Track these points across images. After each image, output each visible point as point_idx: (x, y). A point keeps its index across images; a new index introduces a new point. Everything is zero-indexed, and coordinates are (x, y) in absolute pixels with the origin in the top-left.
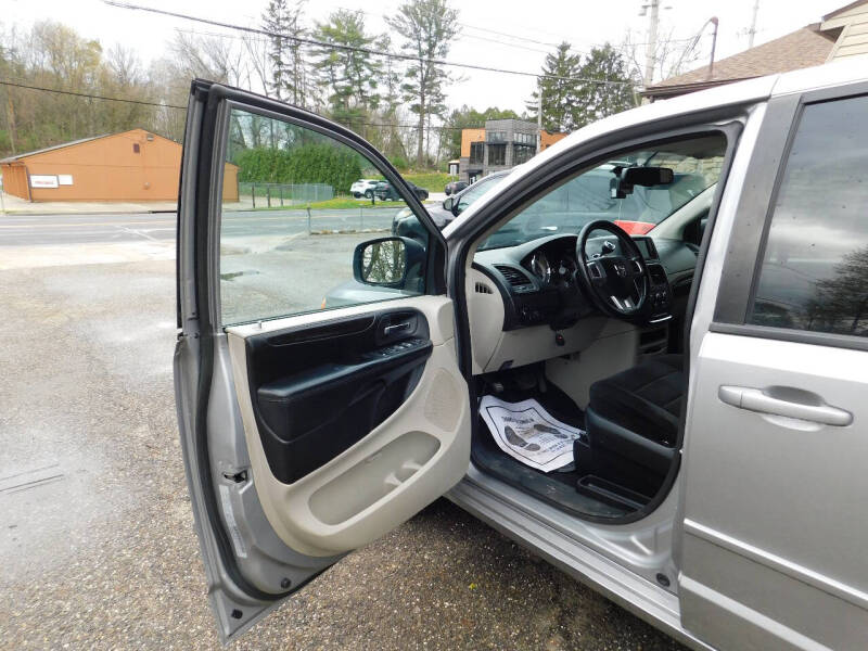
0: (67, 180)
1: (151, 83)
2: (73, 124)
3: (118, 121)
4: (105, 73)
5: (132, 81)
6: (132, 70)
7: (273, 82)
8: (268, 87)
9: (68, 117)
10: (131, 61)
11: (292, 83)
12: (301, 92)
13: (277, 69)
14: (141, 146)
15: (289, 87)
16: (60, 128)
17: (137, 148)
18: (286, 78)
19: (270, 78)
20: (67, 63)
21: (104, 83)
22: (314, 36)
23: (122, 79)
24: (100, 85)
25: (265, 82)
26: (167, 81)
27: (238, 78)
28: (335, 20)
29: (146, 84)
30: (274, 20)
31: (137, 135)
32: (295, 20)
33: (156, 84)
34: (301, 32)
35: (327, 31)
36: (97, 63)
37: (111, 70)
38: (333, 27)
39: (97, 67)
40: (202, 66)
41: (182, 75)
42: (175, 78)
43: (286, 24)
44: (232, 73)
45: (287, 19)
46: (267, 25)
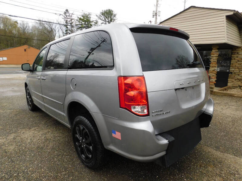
0: (5, 59)
1: (32, 32)
2: (9, 44)
3: (22, 43)
4: (19, 30)
5: (26, 32)
6: (27, 29)
8: (64, 34)
10: (27, 27)
13: (66, 29)
14: (27, 50)
16: (5, 45)
17: (25, 50)
18: (69, 31)
19: (65, 32)
20: (8, 27)
22: (77, 20)
23: (24, 31)
24: (17, 33)
25: (63, 33)
26: (36, 32)
27: (55, 31)
28: (83, 16)
29: (30, 33)
30: (66, 16)
31: (25, 47)
32: (71, 16)
33: (34, 33)
34: (73, 19)
35: (80, 19)
36: (17, 27)
37: (21, 29)
38: (82, 18)
39: (17, 28)
40: (45, 28)
41: (40, 30)
42: (38, 31)
43: (69, 17)
44: (54, 30)
45: (69, 16)
46: (63, 17)
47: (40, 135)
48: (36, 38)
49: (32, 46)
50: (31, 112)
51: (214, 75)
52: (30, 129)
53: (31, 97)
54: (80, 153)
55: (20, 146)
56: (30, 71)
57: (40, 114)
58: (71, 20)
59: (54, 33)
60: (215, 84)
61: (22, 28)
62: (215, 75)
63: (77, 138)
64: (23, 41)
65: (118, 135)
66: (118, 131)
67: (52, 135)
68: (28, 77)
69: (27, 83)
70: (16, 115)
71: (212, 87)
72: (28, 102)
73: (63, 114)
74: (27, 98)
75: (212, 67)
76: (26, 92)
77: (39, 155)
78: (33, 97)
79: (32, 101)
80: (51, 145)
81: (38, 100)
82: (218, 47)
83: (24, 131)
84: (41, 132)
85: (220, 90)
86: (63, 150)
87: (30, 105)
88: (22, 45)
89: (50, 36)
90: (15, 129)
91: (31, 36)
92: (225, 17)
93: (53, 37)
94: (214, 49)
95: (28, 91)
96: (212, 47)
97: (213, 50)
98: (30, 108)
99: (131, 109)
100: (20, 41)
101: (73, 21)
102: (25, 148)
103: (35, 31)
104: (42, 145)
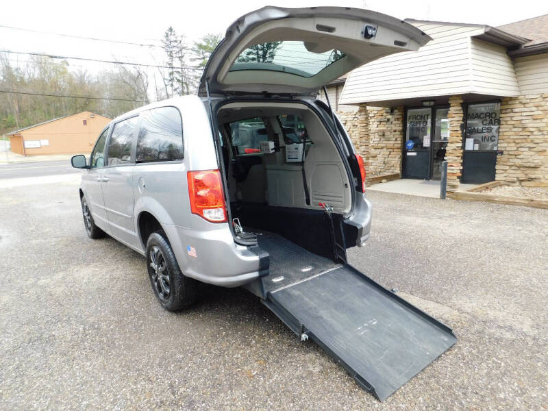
0: (45, 142)
1: (98, 82)
2: (52, 110)
3: (78, 106)
4: (71, 79)
5: (87, 82)
6: (87, 75)
7: (169, 78)
8: (166, 82)
9: (49, 105)
10: (87, 71)
11: (180, 79)
12: (186, 83)
13: (171, 70)
14: (87, 121)
15: (178, 81)
16: (44, 112)
17: (85, 122)
18: (176, 75)
19: (167, 77)
20: (48, 74)
21: (70, 84)
22: (193, 50)
23: (81, 82)
24: (68, 85)
25: (164, 79)
26: (107, 81)
27: (147, 77)
28: (205, 40)
29: (96, 83)
30: (168, 42)
31: (85, 115)
32: (180, 42)
33: (102, 82)
34: (183, 48)
35: (200, 46)
36: (66, 72)
37: (74, 76)
38: (204, 44)
39: (66, 75)
40: (126, 73)
41: (116, 78)
42: (112, 79)
43: (175, 44)
44: (143, 74)
45: (176, 41)
46: (164, 45)
47: (104, 273)
48: (107, 95)
49: (100, 113)
50: (93, 240)
51: (456, 158)
52: (88, 265)
53: (89, 214)
54: (157, 290)
55: (71, 287)
56: (86, 167)
57: (108, 244)
58: (181, 51)
59: (145, 82)
60: (458, 177)
61: (76, 75)
62: (460, 158)
63: (152, 267)
64: (81, 102)
65: (192, 252)
66: (193, 246)
67: (122, 273)
68: (84, 178)
69: (83, 190)
70: (66, 246)
71: (454, 183)
72: (86, 224)
73: (133, 233)
74: (84, 217)
75: (452, 143)
76: (83, 205)
77: (99, 297)
78: (93, 214)
79: (92, 221)
80: (119, 285)
81: (101, 218)
82: (461, 101)
83: (78, 268)
84: (105, 270)
85: (472, 190)
86: (136, 292)
87: (90, 229)
88: (78, 111)
89: (136, 88)
90: (65, 266)
91: (96, 90)
92: (469, 40)
93: (143, 89)
94: (453, 105)
95: (85, 204)
96: (450, 102)
97: (450, 108)
98: (90, 233)
99: (202, 213)
100: (75, 103)
101: (184, 51)
102: (80, 289)
103: (104, 78)
104: (104, 286)
